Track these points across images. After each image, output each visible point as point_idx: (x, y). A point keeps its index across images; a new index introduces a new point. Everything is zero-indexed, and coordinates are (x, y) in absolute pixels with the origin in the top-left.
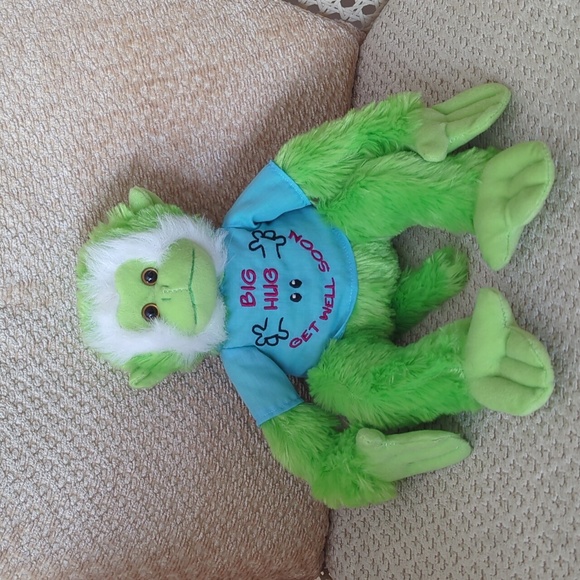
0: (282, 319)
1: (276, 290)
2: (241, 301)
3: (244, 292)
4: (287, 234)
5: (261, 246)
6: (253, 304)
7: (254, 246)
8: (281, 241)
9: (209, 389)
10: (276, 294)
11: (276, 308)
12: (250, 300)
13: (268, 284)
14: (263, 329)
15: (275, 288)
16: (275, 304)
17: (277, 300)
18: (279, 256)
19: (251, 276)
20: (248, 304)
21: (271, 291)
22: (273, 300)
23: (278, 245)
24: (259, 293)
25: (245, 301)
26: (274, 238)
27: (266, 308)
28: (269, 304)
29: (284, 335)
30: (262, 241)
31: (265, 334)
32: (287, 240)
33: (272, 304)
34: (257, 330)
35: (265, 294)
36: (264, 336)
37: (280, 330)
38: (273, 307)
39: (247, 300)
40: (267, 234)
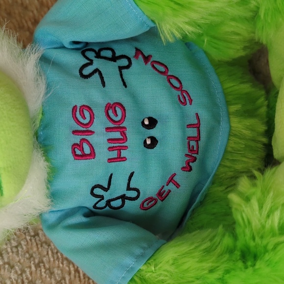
0: (132, 174)
1: (123, 134)
2: (74, 152)
3: (77, 139)
4: (131, 53)
5: (96, 70)
6: (92, 155)
7: (86, 72)
8: (124, 62)
9: (37, 266)
10: (125, 139)
11: (124, 159)
12: (87, 150)
13: (111, 125)
14: (106, 190)
15: (122, 130)
16: (124, 153)
17: (126, 148)
18: (125, 84)
19: (87, 114)
20: (84, 156)
21: (117, 135)
22: (119, 149)
23: (121, 68)
24: (100, 139)
25: (78, 152)
26: (114, 59)
27: (110, 160)
28: (114, 154)
29: (133, 194)
30: (97, 64)
31: (107, 196)
32: (133, 61)
33: (120, 154)
34: (98, 191)
35: (110, 140)
36: (107, 197)
37: (129, 188)
38: (120, 159)
39: (82, 150)
40: (103, 53)
